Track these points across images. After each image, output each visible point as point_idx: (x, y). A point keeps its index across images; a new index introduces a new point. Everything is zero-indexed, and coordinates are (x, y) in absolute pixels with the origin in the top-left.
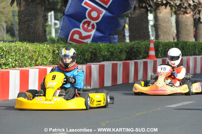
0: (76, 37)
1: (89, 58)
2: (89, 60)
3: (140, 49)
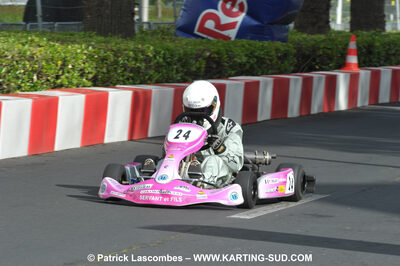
0: (210, 24)
1: (203, 70)
2: (202, 74)
3: (329, 52)
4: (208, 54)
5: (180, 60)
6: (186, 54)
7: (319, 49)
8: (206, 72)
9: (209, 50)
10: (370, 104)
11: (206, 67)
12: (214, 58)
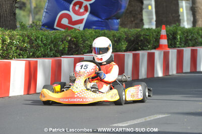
0: (65, 21)
1: (67, 49)
2: (66, 52)
3: (148, 37)
4: (69, 38)
5: (52, 42)
6: (55, 38)
7: (140, 35)
8: (68, 50)
9: (70, 36)
10: (177, 73)
11: (68, 48)
12: (73, 41)
